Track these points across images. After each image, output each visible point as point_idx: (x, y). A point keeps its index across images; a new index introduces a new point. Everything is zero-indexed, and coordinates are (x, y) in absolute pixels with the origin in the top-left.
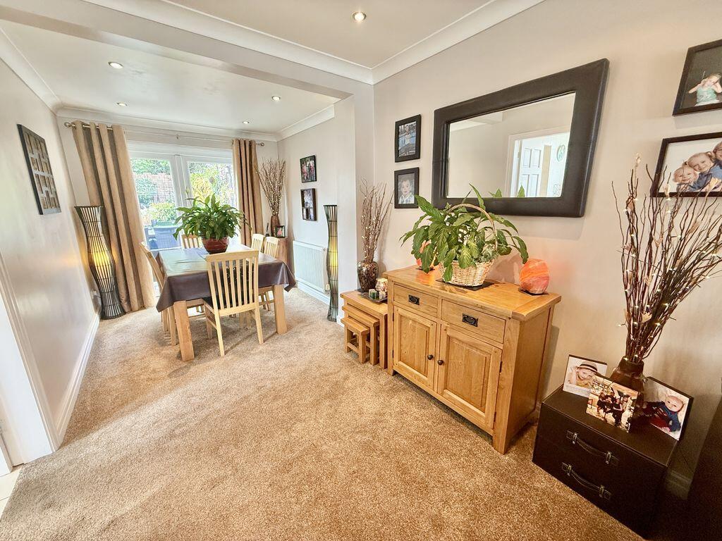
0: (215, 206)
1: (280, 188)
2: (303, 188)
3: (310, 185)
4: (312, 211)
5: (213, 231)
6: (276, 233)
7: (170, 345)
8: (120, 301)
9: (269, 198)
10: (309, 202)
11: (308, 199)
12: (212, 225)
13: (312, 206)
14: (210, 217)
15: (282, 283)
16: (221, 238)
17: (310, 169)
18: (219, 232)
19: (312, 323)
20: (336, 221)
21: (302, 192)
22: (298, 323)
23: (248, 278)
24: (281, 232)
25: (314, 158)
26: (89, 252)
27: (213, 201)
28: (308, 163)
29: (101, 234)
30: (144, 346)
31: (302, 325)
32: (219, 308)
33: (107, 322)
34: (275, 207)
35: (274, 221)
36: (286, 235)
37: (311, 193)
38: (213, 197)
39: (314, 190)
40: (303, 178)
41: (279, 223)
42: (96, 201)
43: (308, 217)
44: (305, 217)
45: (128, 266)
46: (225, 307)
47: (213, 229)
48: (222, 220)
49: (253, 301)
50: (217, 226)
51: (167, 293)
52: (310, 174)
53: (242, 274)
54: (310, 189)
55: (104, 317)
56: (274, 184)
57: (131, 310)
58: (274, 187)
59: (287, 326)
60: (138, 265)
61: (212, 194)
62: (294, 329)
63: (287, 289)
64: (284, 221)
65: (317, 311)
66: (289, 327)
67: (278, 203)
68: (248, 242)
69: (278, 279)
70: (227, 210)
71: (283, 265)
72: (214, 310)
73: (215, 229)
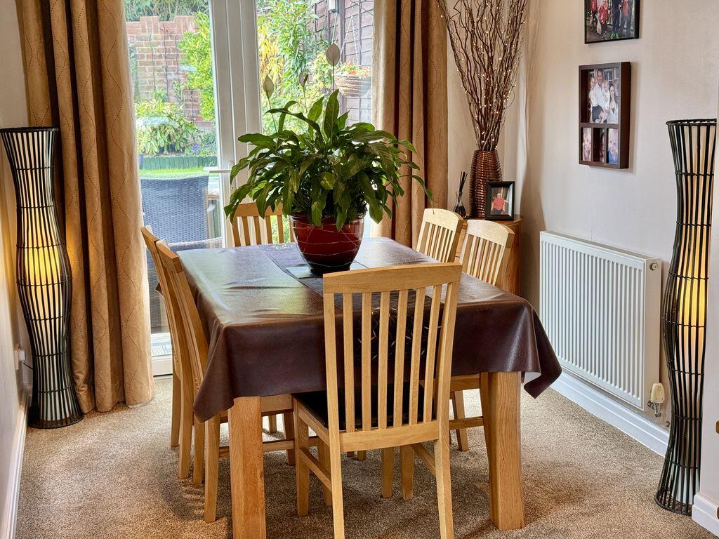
0: (335, 127)
1: (509, 62)
2: (587, 62)
3: (612, 53)
4: (614, 137)
6: (488, 206)
7: (202, 517)
8: (73, 383)
9: (473, 92)
10: (605, 105)
11: (604, 97)
12: (327, 183)
13: (615, 119)
15: (520, 367)
19: (602, 507)
20: (707, 175)
21: (585, 75)
22: (558, 501)
24: (504, 202)
26: (20, 246)
29: (50, 202)
30: (136, 510)
31: (569, 509)
32: (342, 427)
33: (43, 434)
34: (488, 123)
35: (481, 168)
36: (518, 212)
37: (617, 78)
38: (333, 100)
39: (627, 70)
40: (590, 29)
41: (497, 174)
42: (43, 115)
43: (598, 156)
44: (588, 155)
45: (99, 290)
46: (359, 426)
47: (330, 195)
48: (354, 171)
49: (434, 417)
50: (341, 187)
51: (220, 373)
52: (616, 16)
54: (612, 66)
55: (35, 420)
56: (490, 49)
57: (96, 409)
58: (491, 59)
59: (527, 506)
60: (121, 286)
62: (548, 521)
63: (534, 389)
64: (514, 165)
65: (615, 469)
66: (532, 513)
67: (501, 108)
68: (401, 230)
69: (507, 355)
70: (371, 142)
71: (526, 311)
72: (328, 434)
73: (338, 199)
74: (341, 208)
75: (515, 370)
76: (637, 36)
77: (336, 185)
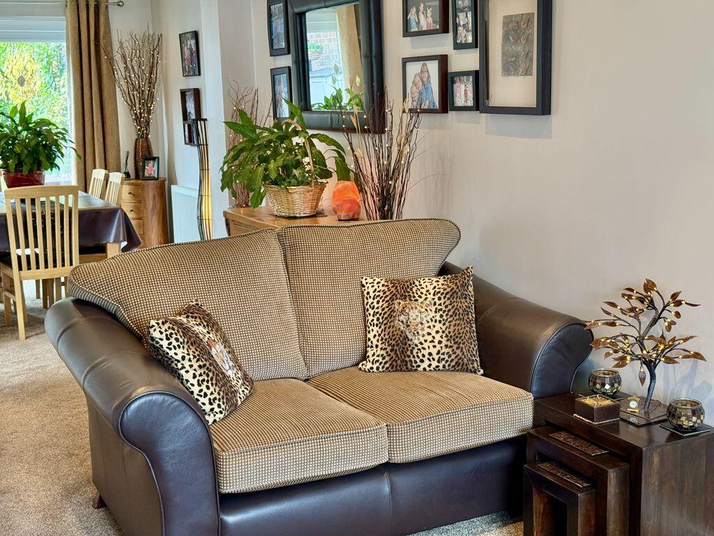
0: (25, 121)
2: (184, 87)
3: (192, 82)
5: (19, 159)
9: (132, 104)
10: (192, 111)
11: (191, 106)
12: (17, 149)
14: (15, 138)
15: (117, 239)
16: (31, 171)
17: (192, 54)
18: (28, 161)
20: (207, 145)
21: (183, 95)
23: (62, 229)
24: (153, 169)
25: (196, 35)
27: (23, 112)
28: (189, 43)
32: (20, 269)
34: (143, 121)
35: (139, 148)
37: (195, 96)
38: (23, 105)
39: (197, 91)
40: (184, 69)
41: (150, 151)
43: (189, 139)
46: (29, 268)
47: (19, 155)
48: (33, 143)
50: (26, 152)
52: (192, 62)
53: (53, 222)
54: (193, 90)
61: (21, 102)
67: (149, 113)
69: (110, 234)
70: (44, 128)
71: (119, 211)
72: (12, 272)
73: (23, 157)
74: (25, 163)
75: (114, 242)
76: (200, 74)
77: (22, 151)
